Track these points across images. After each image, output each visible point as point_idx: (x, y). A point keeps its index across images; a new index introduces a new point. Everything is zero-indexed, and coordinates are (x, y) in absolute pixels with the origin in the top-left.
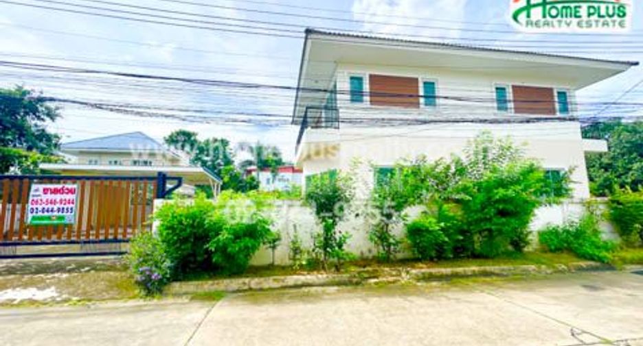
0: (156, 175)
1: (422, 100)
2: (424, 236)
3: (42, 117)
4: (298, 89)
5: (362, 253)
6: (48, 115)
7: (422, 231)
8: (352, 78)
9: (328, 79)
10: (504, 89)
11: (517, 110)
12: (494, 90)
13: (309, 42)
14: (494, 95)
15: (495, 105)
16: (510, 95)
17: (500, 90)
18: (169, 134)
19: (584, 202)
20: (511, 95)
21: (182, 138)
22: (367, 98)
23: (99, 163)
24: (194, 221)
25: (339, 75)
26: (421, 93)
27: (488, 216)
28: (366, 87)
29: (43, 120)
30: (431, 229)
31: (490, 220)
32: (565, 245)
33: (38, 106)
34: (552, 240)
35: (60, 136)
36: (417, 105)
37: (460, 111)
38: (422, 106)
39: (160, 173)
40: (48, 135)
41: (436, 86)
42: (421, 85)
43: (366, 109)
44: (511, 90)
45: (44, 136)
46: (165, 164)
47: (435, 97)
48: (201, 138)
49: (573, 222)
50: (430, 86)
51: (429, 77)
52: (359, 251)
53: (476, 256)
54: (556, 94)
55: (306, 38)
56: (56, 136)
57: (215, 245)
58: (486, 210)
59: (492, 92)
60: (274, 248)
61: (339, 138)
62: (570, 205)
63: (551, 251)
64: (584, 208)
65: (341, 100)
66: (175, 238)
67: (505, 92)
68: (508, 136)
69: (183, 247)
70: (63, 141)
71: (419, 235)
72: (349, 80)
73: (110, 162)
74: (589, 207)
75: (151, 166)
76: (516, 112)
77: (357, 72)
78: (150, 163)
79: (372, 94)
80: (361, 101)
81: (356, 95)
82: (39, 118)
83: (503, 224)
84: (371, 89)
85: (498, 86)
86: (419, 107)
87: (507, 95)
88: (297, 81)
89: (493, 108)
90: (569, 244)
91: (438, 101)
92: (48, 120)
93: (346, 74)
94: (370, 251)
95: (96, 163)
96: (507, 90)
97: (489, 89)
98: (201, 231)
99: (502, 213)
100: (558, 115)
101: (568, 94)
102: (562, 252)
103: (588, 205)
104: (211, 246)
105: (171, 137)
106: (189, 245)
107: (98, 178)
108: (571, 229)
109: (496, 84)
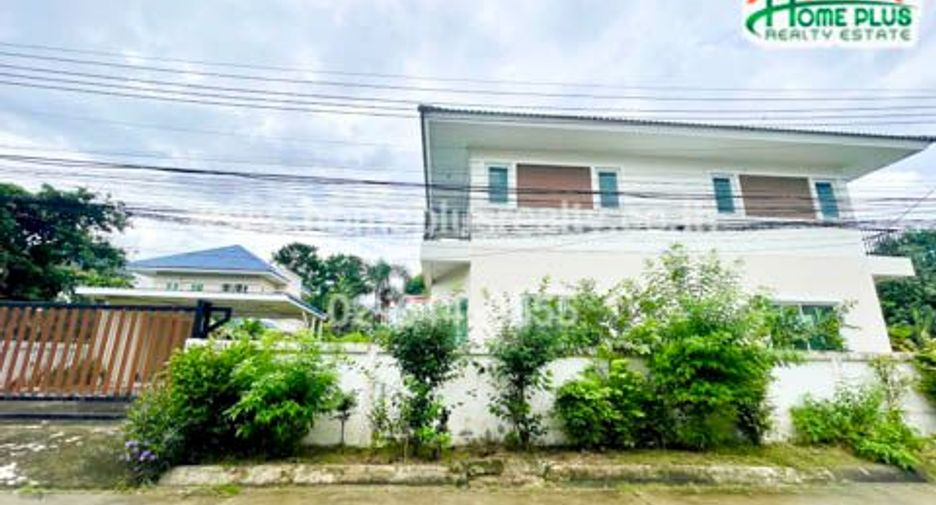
0: (195, 304)
1: (596, 198)
2: (579, 408)
3: (109, 226)
4: (427, 186)
5: (488, 433)
6: (115, 223)
7: (574, 399)
8: (492, 170)
9: (461, 171)
10: (727, 181)
11: (749, 211)
12: (710, 181)
13: (426, 121)
14: (711, 189)
15: (714, 203)
16: (736, 188)
17: (721, 183)
18: (280, 248)
19: (870, 358)
20: (739, 187)
21: (297, 254)
22: (513, 196)
23: (179, 288)
24: (216, 373)
25: (473, 166)
26: (595, 187)
27: (682, 380)
28: (512, 181)
29: (109, 230)
30: (587, 397)
31: (687, 385)
32: (837, 433)
33: (104, 212)
34: (813, 424)
35: (125, 250)
36: (589, 205)
37: (650, 213)
38: (596, 207)
39: (201, 302)
40: (111, 250)
41: (618, 178)
42: (594, 177)
43: (512, 212)
44: (737, 181)
45: (105, 252)
46: (266, 290)
47: (617, 194)
48: (323, 255)
49: (848, 394)
50: (608, 177)
51: (608, 166)
52: (484, 430)
53: (676, 446)
54: (812, 186)
55: (423, 118)
56: (122, 252)
57: (239, 410)
58: (679, 370)
59: (706, 185)
60: (345, 418)
61: (470, 252)
62: (845, 364)
63: (813, 443)
64: (873, 370)
65: (475, 199)
66: (186, 397)
67: (728, 186)
68: (714, 251)
69: (195, 411)
70: (130, 257)
71: (572, 406)
72: (487, 173)
73: (169, 285)
74: (879, 368)
75: (245, 292)
76: (748, 214)
77: (500, 161)
78: (246, 288)
79: (519, 191)
80: (505, 200)
81: (497, 192)
82: (104, 228)
83: (708, 393)
84: (519, 183)
85: (717, 176)
86: (592, 208)
87: (733, 189)
88: (422, 175)
89: (711, 207)
90: (844, 432)
91: (621, 199)
92: (114, 229)
93: (482, 165)
94: (501, 430)
95: (176, 288)
96: (732, 182)
97: (704, 181)
98: (224, 387)
99: (706, 374)
100: (820, 217)
101: (834, 186)
102: (834, 446)
103: (878, 364)
104: (233, 413)
105: (281, 252)
106: (204, 409)
107: (153, 309)
108: (847, 405)
109: (712, 174)
